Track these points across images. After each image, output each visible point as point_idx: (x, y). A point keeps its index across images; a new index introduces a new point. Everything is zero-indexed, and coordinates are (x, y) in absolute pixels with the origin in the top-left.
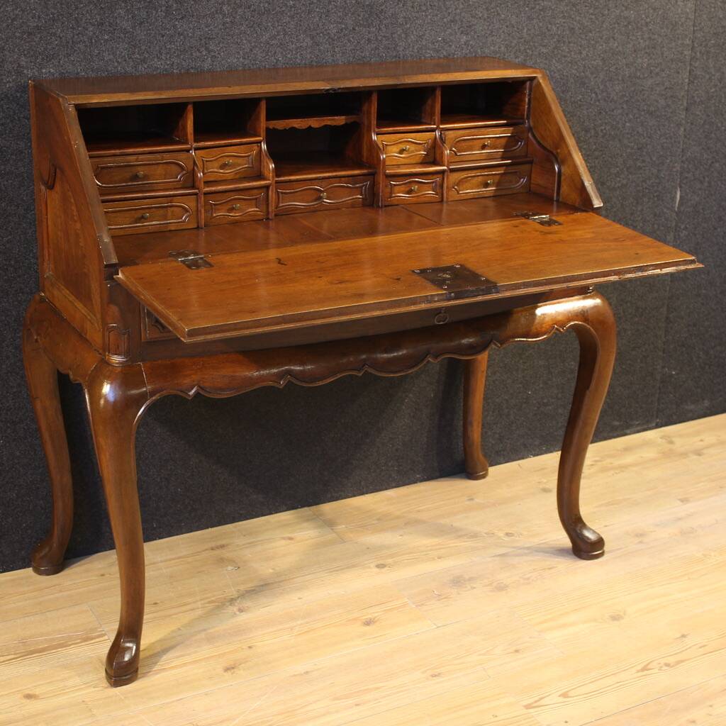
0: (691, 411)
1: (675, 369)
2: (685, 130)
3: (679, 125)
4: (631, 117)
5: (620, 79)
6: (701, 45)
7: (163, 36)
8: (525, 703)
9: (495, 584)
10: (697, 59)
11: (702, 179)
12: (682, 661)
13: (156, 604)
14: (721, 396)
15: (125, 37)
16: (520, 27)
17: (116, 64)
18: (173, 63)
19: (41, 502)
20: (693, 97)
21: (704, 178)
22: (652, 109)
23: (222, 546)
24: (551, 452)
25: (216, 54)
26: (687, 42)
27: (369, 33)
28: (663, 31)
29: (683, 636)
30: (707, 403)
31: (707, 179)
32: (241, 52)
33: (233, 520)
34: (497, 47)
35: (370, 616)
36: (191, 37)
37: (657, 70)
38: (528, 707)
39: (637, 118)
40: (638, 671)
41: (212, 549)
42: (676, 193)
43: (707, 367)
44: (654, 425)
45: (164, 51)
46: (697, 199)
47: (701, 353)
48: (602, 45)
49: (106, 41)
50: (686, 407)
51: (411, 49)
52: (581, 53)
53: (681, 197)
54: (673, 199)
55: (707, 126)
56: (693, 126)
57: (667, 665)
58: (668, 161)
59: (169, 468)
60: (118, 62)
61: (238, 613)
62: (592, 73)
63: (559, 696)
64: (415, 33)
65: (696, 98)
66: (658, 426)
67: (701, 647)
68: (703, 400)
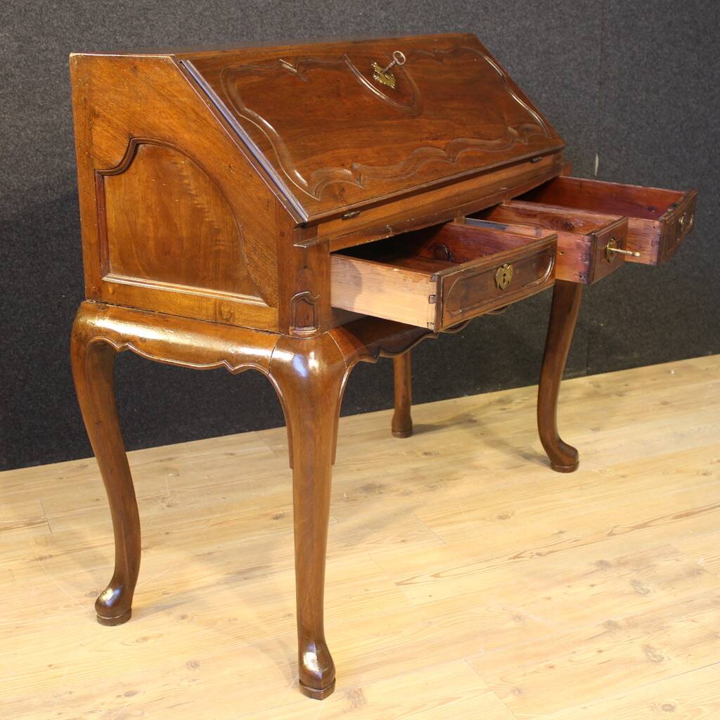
0: (620, 361)
1: (603, 322)
2: (600, 102)
3: (594, 98)
4: (547, 88)
5: (534, 53)
6: (611, 26)
7: (106, 6)
8: (398, 581)
9: (401, 491)
10: (608, 39)
11: (620, 148)
12: (553, 552)
13: (97, 500)
14: (650, 349)
15: (72, 7)
16: (436, 5)
17: (64, 30)
18: (116, 30)
19: (10, 414)
20: (606, 73)
21: (622, 147)
22: (566, 82)
23: (170, 459)
24: (486, 392)
25: (155, 23)
26: (597, 22)
27: (294, 7)
28: (573, 12)
29: (561, 532)
30: (636, 355)
31: (624, 148)
32: (177, 22)
33: (186, 440)
34: (416, 22)
35: (281, 512)
36: (131, 8)
37: (570, 47)
38: (398, 584)
39: (553, 90)
40: (510, 559)
41: (161, 461)
42: (594, 160)
43: (635, 321)
44: (585, 372)
45: (107, 20)
46: (616, 166)
47: (628, 308)
48: (515, 23)
49: (55, 10)
50: (616, 358)
51: (334, 22)
52: (495, 30)
53: (600, 163)
54: (593, 164)
55: (621, 100)
56: (608, 100)
57: (539, 554)
58: (585, 130)
59: (126, 390)
60: (66, 28)
61: (166, 508)
62: (507, 48)
63: (431, 576)
64: (337, 7)
65: (609, 74)
66: (588, 374)
67: (574, 541)
68: (633, 351)
